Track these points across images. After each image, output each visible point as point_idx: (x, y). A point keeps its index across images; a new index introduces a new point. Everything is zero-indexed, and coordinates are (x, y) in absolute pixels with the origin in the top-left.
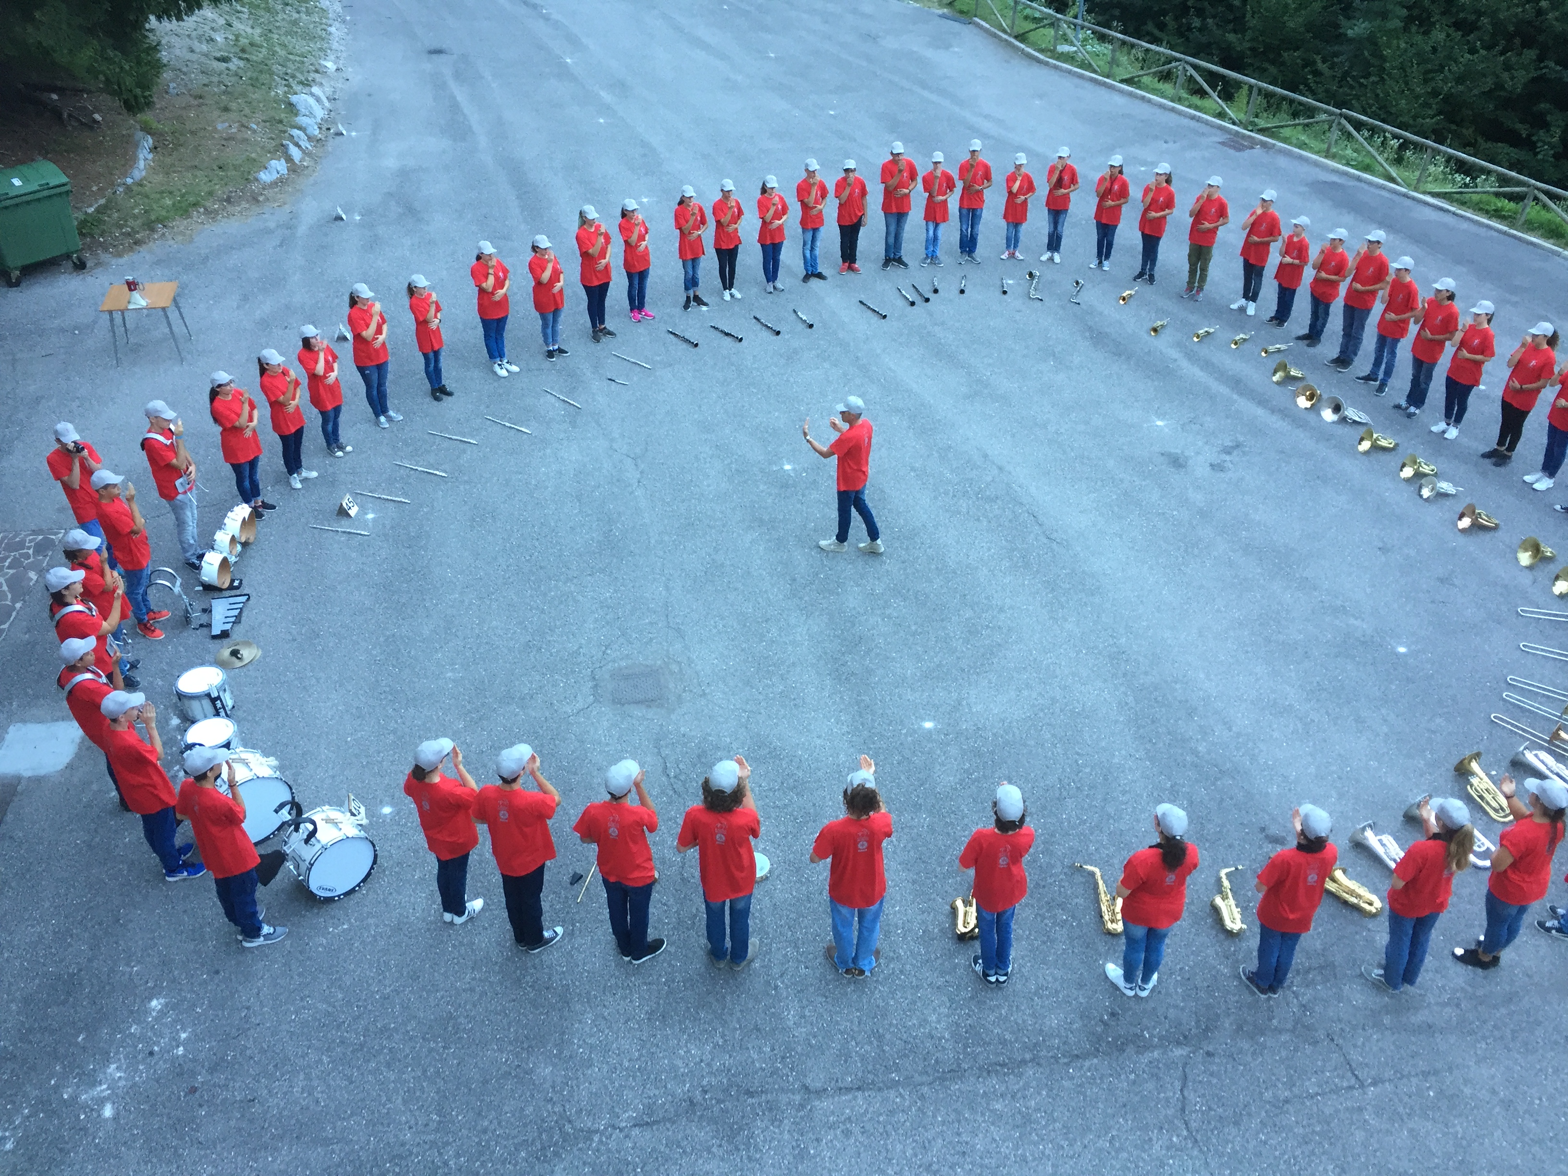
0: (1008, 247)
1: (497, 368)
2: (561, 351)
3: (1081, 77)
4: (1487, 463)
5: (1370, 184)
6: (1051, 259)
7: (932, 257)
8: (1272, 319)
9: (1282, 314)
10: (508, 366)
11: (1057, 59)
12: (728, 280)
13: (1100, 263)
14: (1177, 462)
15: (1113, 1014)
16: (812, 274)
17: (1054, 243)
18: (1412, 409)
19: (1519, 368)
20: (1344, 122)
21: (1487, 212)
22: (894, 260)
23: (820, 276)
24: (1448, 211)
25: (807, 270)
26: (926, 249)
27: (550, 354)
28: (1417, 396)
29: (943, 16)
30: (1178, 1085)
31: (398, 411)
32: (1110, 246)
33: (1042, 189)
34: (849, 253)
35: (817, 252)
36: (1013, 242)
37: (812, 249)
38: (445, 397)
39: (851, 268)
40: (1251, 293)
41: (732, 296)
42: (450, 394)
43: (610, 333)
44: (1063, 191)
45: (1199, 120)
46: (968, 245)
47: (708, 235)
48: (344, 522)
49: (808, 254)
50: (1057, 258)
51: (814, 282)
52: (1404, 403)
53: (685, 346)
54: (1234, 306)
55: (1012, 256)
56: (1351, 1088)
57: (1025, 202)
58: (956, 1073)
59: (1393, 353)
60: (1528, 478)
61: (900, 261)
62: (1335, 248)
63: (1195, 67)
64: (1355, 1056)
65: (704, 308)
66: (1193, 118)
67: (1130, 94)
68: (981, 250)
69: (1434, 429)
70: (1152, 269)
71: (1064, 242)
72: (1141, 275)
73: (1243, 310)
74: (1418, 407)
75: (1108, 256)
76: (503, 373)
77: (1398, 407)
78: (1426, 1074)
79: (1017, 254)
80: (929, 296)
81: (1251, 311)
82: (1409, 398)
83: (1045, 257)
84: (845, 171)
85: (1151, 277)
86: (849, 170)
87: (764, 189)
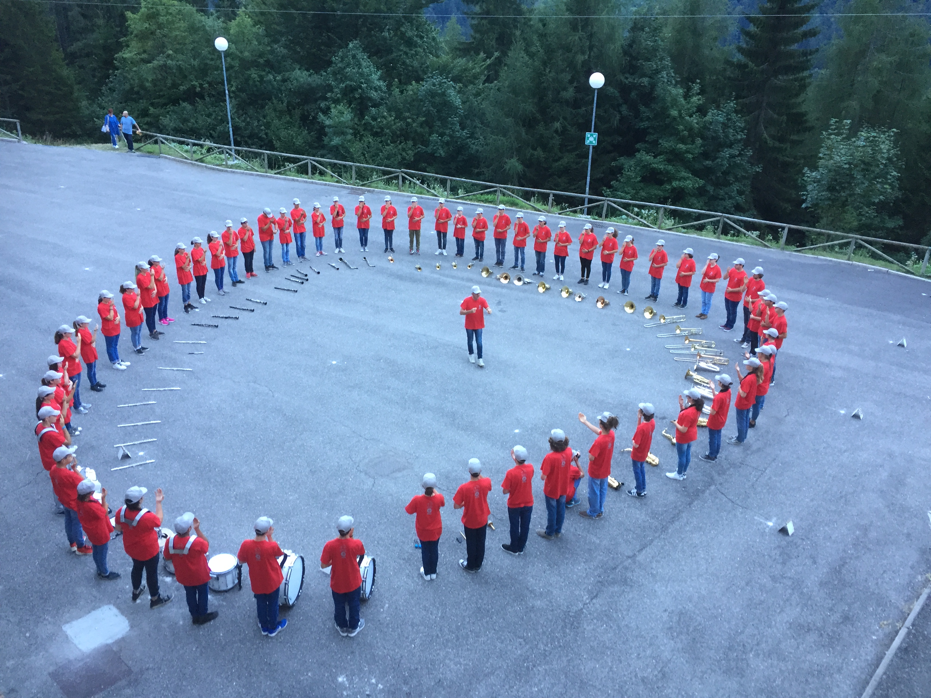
2: (143, 348)
6: (340, 251)
7: (286, 261)
8: (457, 255)
9: (460, 252)
10: (122, 363)
12: (201, 294)
13: (364, 249)
16: (236, 282)
17: (339, 244)
18: (541, 273)
19: (584, 244)
20: (404, 175)
21: (483, 201)
22: (270, 267)
23: (240, 282)
24: (468, 204)
25: (232, 280)
26: (283, 258)
27: (139, 351)
28: (541, 267)
32: (366, 240)
34: (249, 268)
35: (236, 269)
36: (319, 247)
37: (234, 268)
38: (103, 389)
39: (252, 275)
40: (442, 245)
41: (206, 301)
42: (104, 386)
43: (161, 333)
44: (339, 218)
46: (301, 252)
49: (232, 271)
50: (342, 250)
51: (239, 285)
52: (537, 272)
53: (210, 329)
54: (437, 253)
55: (321, 254)
56: (762, 474)
57: (323, 226)
59: (523, 253)
61: (273, 267)
62: (480, 217)
65: (197, 310)
66: (325, 185)
67: (285, 179)
69: (554, 278)
70: (391, 245)
71: (343, 242)
72: (386, 249)
73: (441, 254)
75: (366, 245)
76: (123, 367)
77: (534, 274)
79: (323, 253)
80: (306, 278)
81: (445, 254)
82: (537, 269)
83: (337, 251)
84: (242, 223)
85: (392, 249)
86: (244, 223)
87: (210, 239)
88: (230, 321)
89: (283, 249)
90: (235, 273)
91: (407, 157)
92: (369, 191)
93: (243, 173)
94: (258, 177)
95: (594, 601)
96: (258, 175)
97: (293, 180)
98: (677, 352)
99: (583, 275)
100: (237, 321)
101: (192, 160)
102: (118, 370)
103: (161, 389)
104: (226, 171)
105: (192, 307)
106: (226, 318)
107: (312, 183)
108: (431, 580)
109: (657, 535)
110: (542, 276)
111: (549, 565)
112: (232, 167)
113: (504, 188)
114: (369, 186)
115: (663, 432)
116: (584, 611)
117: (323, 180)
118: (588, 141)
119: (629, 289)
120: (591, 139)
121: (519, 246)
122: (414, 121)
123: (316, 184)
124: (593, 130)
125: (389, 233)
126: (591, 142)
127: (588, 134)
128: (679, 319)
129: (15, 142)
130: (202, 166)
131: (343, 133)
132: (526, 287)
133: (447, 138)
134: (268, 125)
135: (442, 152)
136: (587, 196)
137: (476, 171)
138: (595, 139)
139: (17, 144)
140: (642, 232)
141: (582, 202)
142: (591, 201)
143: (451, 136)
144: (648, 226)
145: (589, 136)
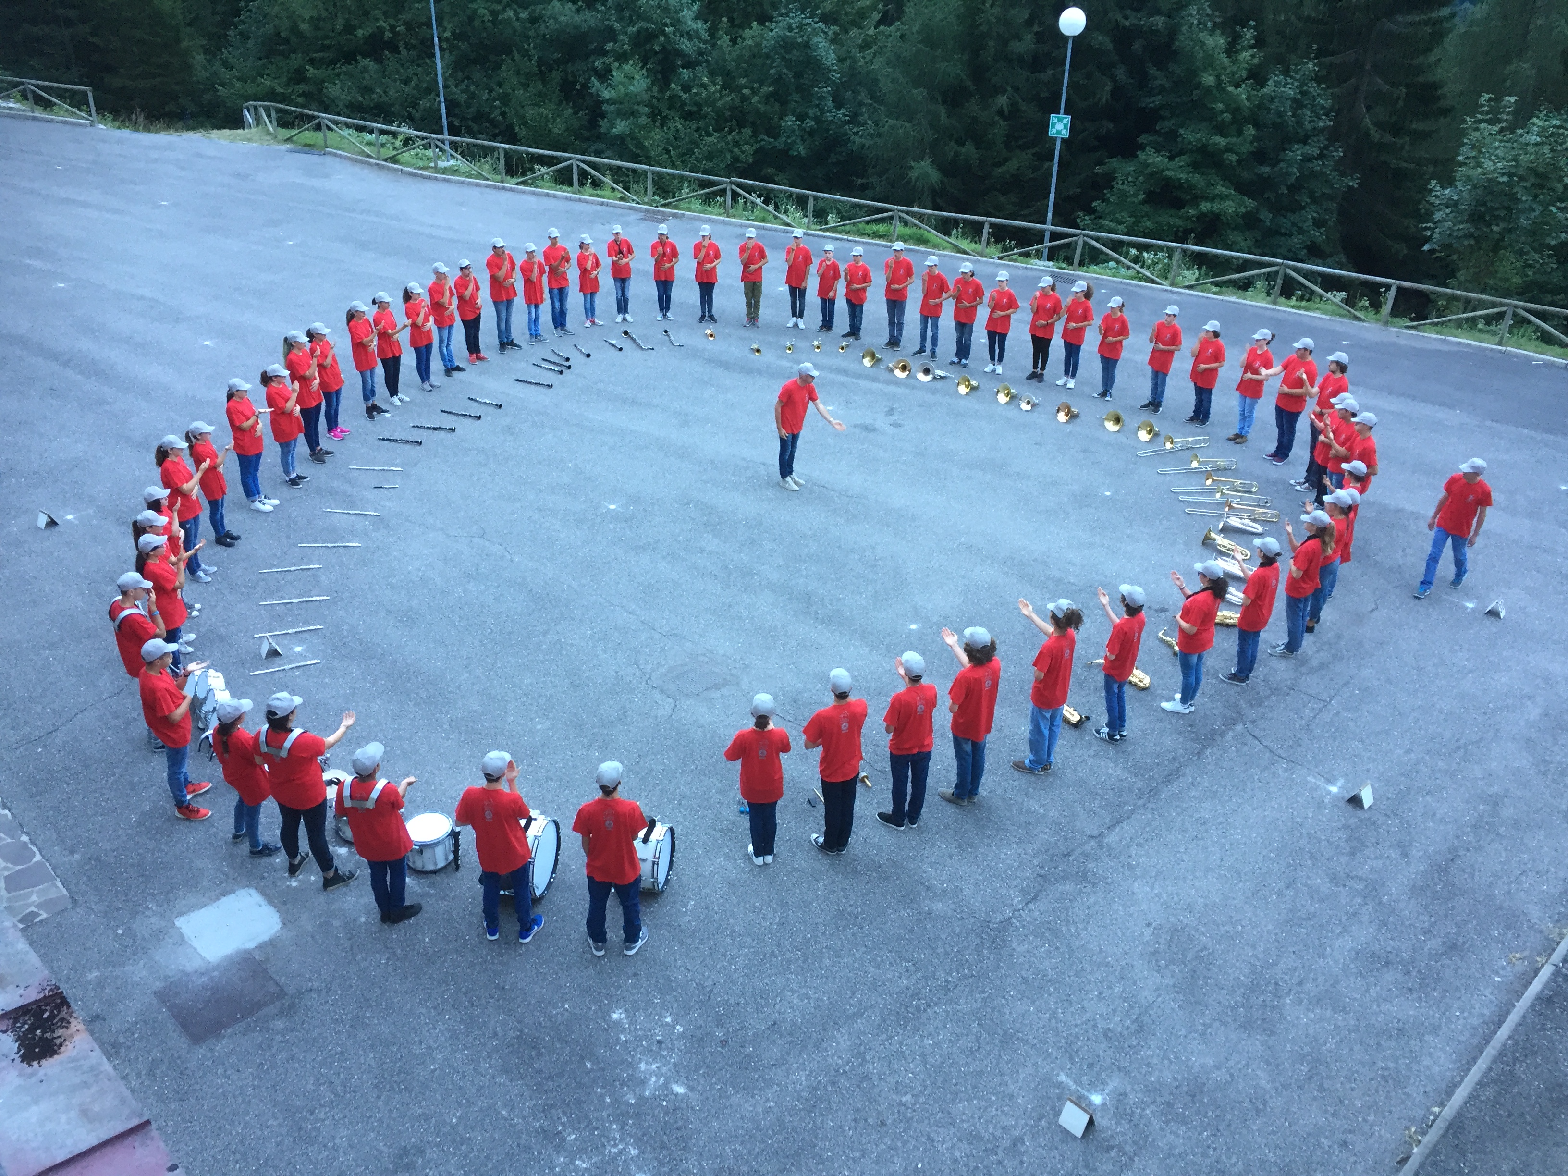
0: (588, 316)
1: (259, 505)
2: (300, 478)
3: (477, 185)
4: (1033, 381)
6: (624, 320)
7: (535, 335)
8: (821, 327)
9: (827, 324)
10: (266, 501)
11: (443, 173)
13: (665, 316)
15: (1191, 726)
16: (451, 369)
17: (623, 306)
18: (964, 361)
19: (1039, 311)
20: (734, 187)
21: (871, 236)
22: (508, 344)
23: (458, 369)
25: (445, 366)
27: (294, 482)
28: (963, 350)
29: (291, 151)
30: (1256, 742)
32: (669, 298)
34: (473, 345)
35: (452, 347)
36: (590, 311)
37: (448, 345)
38: (236, 542)
39: (479, 358)
40: (798, 311)
41: (401, 400)
42: (237, 538)
43: (328, 453)
44: (625, 261)
45: (607, 205)
46: (559, 319)
49: (444, 349)
50: (628, 317)
51: (455, 374)
52: (956, 360)
53: (408, 447)
54: (790, 325)
55: (593, 322)
57: (596, 276)
59: (935, 326)
60: (1059, 383)
61: (512, 344)
64: (1310, 691)
65: (387, 415)
66: (602, 204)
67: (533, 193)
69: (987, 370)
72: (703, 317)
73: (796, 325)
74: (967, 359)
75: (668, 308)
76: (268, 508)
77: (953, 363)
79: (597, 321)
80: (567, 364)
81: (802, 325)
82: (957, 354)
83: (619, 318)
84: (462, 269)
85: (712, 317)
86: (466, 268)
87: (408, 296)
88: (442, 434)
89: (530, 313)
90: (450, 355)
91: (742, 157)
92: (675, 216)
93: (463, 183)
94: (488, 190)
95: (1031, 906)
96: (488, 186)
97: (547, 195)
98: (1192, 499)
99: (1035, 366)
100: (453, 434)
101: (378, 159)
102: (258, 511)
104: (436, 179)
105: (380, 411)
106: (435, 429)
107: (580, 200)
108: (765, 864)
110: (965, 366)
112: (445, 171)
113: (907, 213)
114: (676, 207)
115: (1160, 634)
116: (1014, 920)
117: (598, 196)
118: (1054, 131)
119: (1113, 391)
120: (1059, 127)
121: (930, 314)
122: (754, 92)
123: (586, 202)
124: (1062, 111)
125: (707, 287)
126: (1059, 132)
127: (1053, 118)
128: (1196, 442)
129: (85, 126)
130: (396, 170)
131: (633, 114)
132: (939, 384)
133: (810, 123)
134: (505, 99)
135: (801, 149)
136: (1049, 227)
137: (860, 181)
138: (1065, 126)
139: (90, 129)
140: (1142, 291)
141: (1039, 237)
143: (816, 119)
144: (1153, 282)
145: (1056, 120)
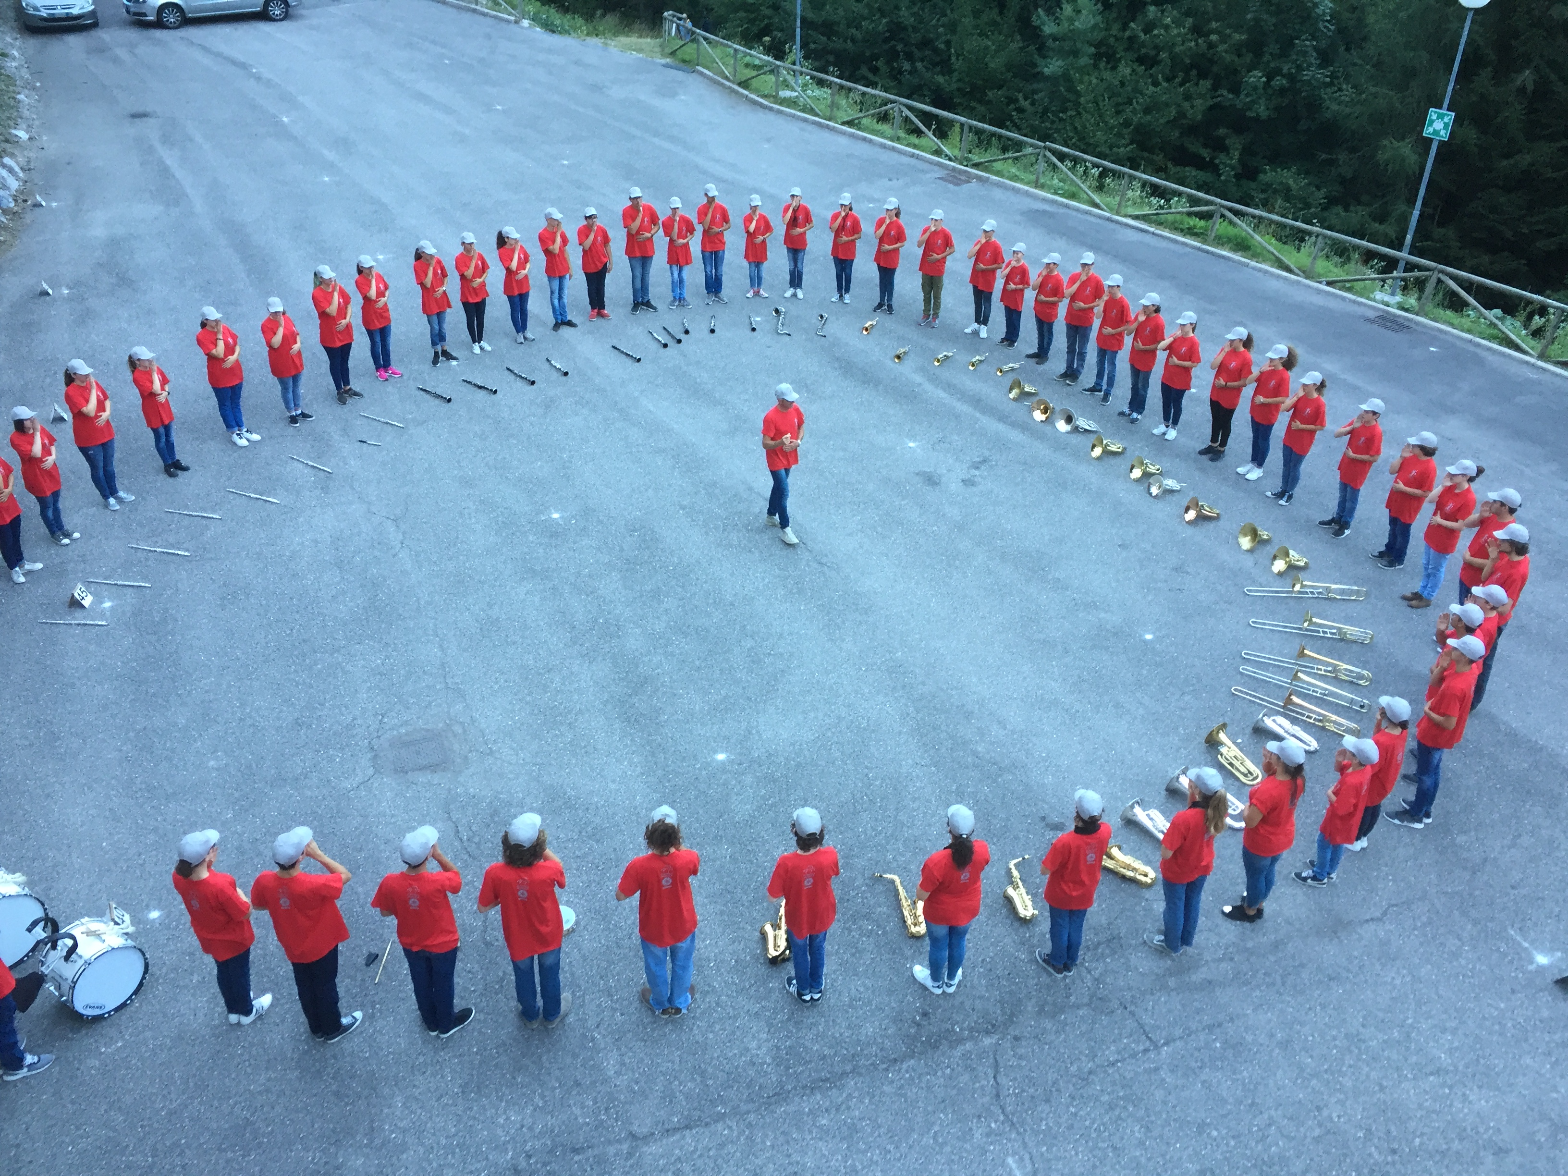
0: (752, 285)
1: (235, 438)
2: (304, 416)
3: (805, 120)
5: (1078, 210)
6: (795, 295)
7: (679, 300)
8: (1003, 341)
10: (248, 435)
11: (780, 104)
12: (476, 332)
13: (841, 296)
14: (931, 480)
15: (925, 1014)
16: (562, 322)
17: (796, 280)
18: (1135, 415)
19: (1222, 369)
20: (1048, 154)
21: (1182, 230)
22: (643, 304)
23: (570, 324)
24: (1146, 231)
25: (556, 319)
26: (673, 291)
27: (293, 420)
28: (1138, 402)
29: (666, 66)
31: (128, 491)
32: (849, 281)
33: (779, 229)
34: (597, 299)
35: (565, 300)
36: (756, 280)
37: (560, 298)
38: (179, 472)
39: (601, 315)
40: (982, 317)
41: (481, 348)
42: (186, 469)
43: (356, 394)
44: (799, 230)
45: (918, 157)
47: (452, 287)
48: (79, 613)
49: (556, 302)
50: (800, 294)
51: (565, 331)
52: (1126, 410)
53: (437, 401)
54: (968, 331)
55: (757, 294)
56: (1146, 1051)
57: (764, 242)
58: (780, 1096)
60: (1240, 470)
61: (648, 304)
62: (1051, 271)
63: (910, 108)
64: (1147, 1019)
65: (454, 363)
66: (913, 156)
67: (852, 136)
68: (725, 292)
69: (1155, 431)
70: (890, 299)
71: (804, 278)
72: (880, 306)
73: (976, 333)
74: (1140, 413)
75: (847, 290)
76: (243, 442)
77: (1122, 414)
78: (1211, 1028)
79: (762, 292)
80: (682, 336)
81: (983, 334)
82: (1131, 404)
83: (789, 293)
84: (586, 218)
85: (890, 307)
86: (590, 217)
87: (502, 240)
88: (482, 393)
89: (672, 274)
90: (562, 306)
92: (980, 179)
93: (793, 116)
94: (810, 128)
96: (815, 123)
97: (864, 139)
98: (1262, 675)
100: (493, 397)
101: (733, 82)
103: (253, 495)
104: (771, 109)
105: (448, 356)
106: (481, 387)
107: (893, 149)
109: (744, 1107)
110: (1133, 421)
111: (464, 1087)
112: (786, 101)
113: (1230, 210)
114: (986, 170)
115: (1012, 865)
117: (915, 146)
118: (1431, 130)
120: (1438, 125)
121: (1107, 351)
122: (1224, 39)
123: (900, 152)
124: (1445, 105)
125: (887, 275)
126: (1436, 132)
127: (1433, 113)
128: (1342, 592)
129: (508, 21)
131: (1075, 53)
132: (1076, 439)
133: (1279, 82)
136: (1403, 255)
138: (1446, 125)
142: (1410, 267)
145: (1434, 117)
